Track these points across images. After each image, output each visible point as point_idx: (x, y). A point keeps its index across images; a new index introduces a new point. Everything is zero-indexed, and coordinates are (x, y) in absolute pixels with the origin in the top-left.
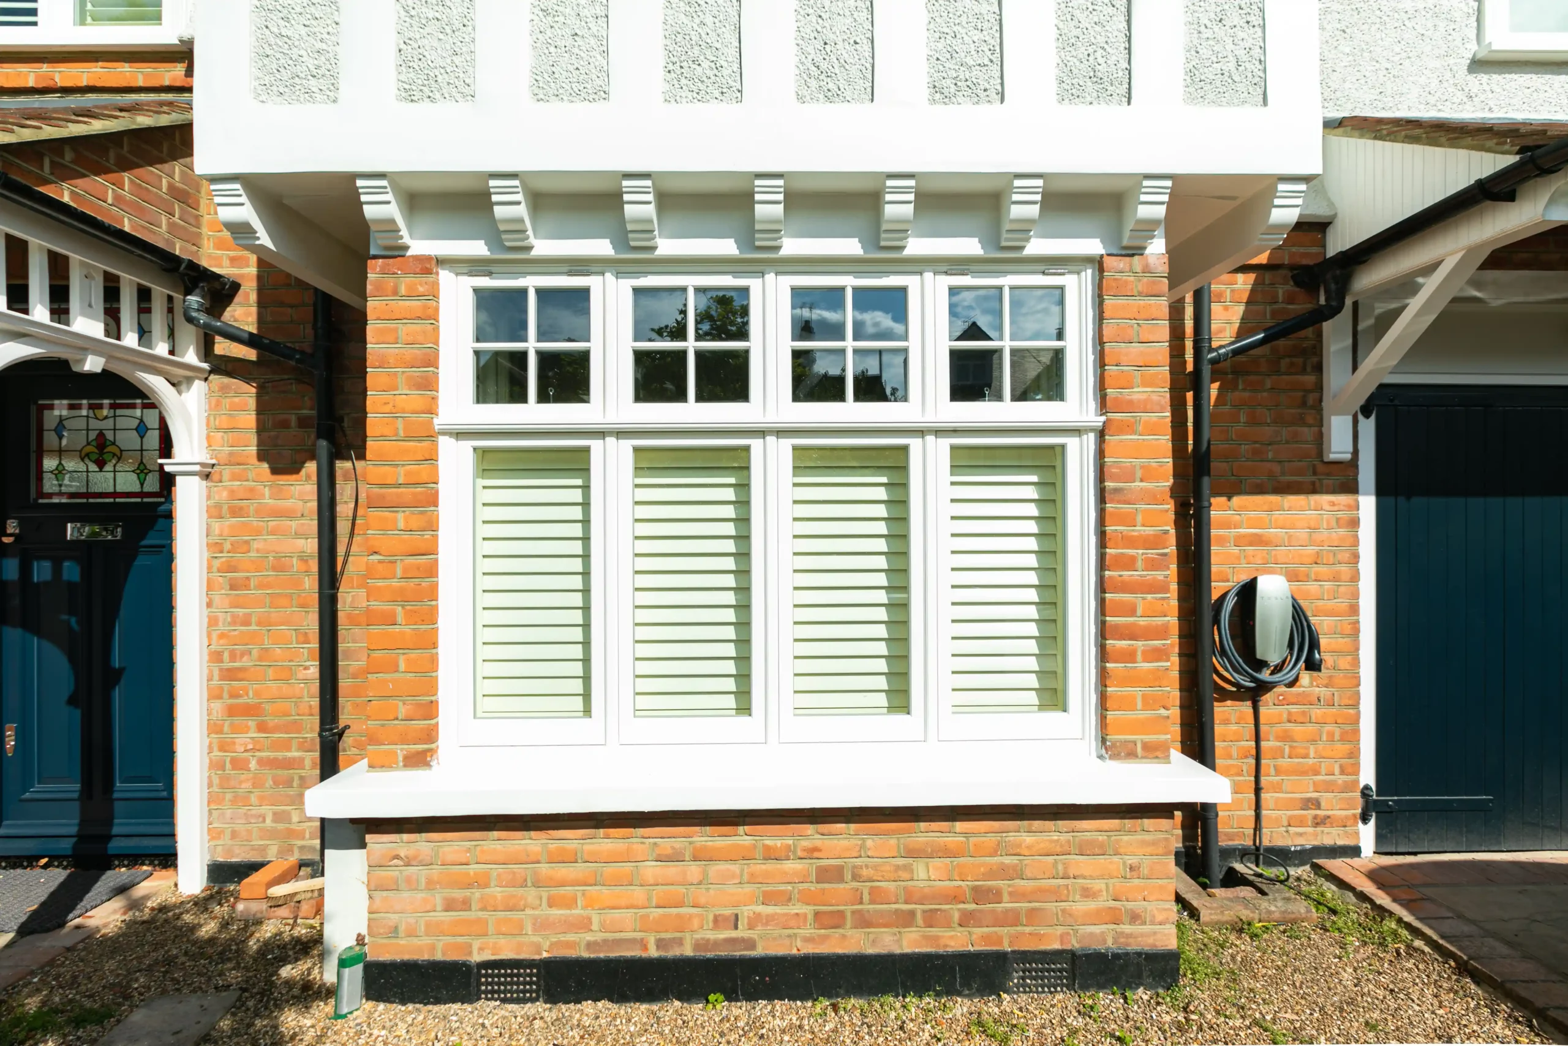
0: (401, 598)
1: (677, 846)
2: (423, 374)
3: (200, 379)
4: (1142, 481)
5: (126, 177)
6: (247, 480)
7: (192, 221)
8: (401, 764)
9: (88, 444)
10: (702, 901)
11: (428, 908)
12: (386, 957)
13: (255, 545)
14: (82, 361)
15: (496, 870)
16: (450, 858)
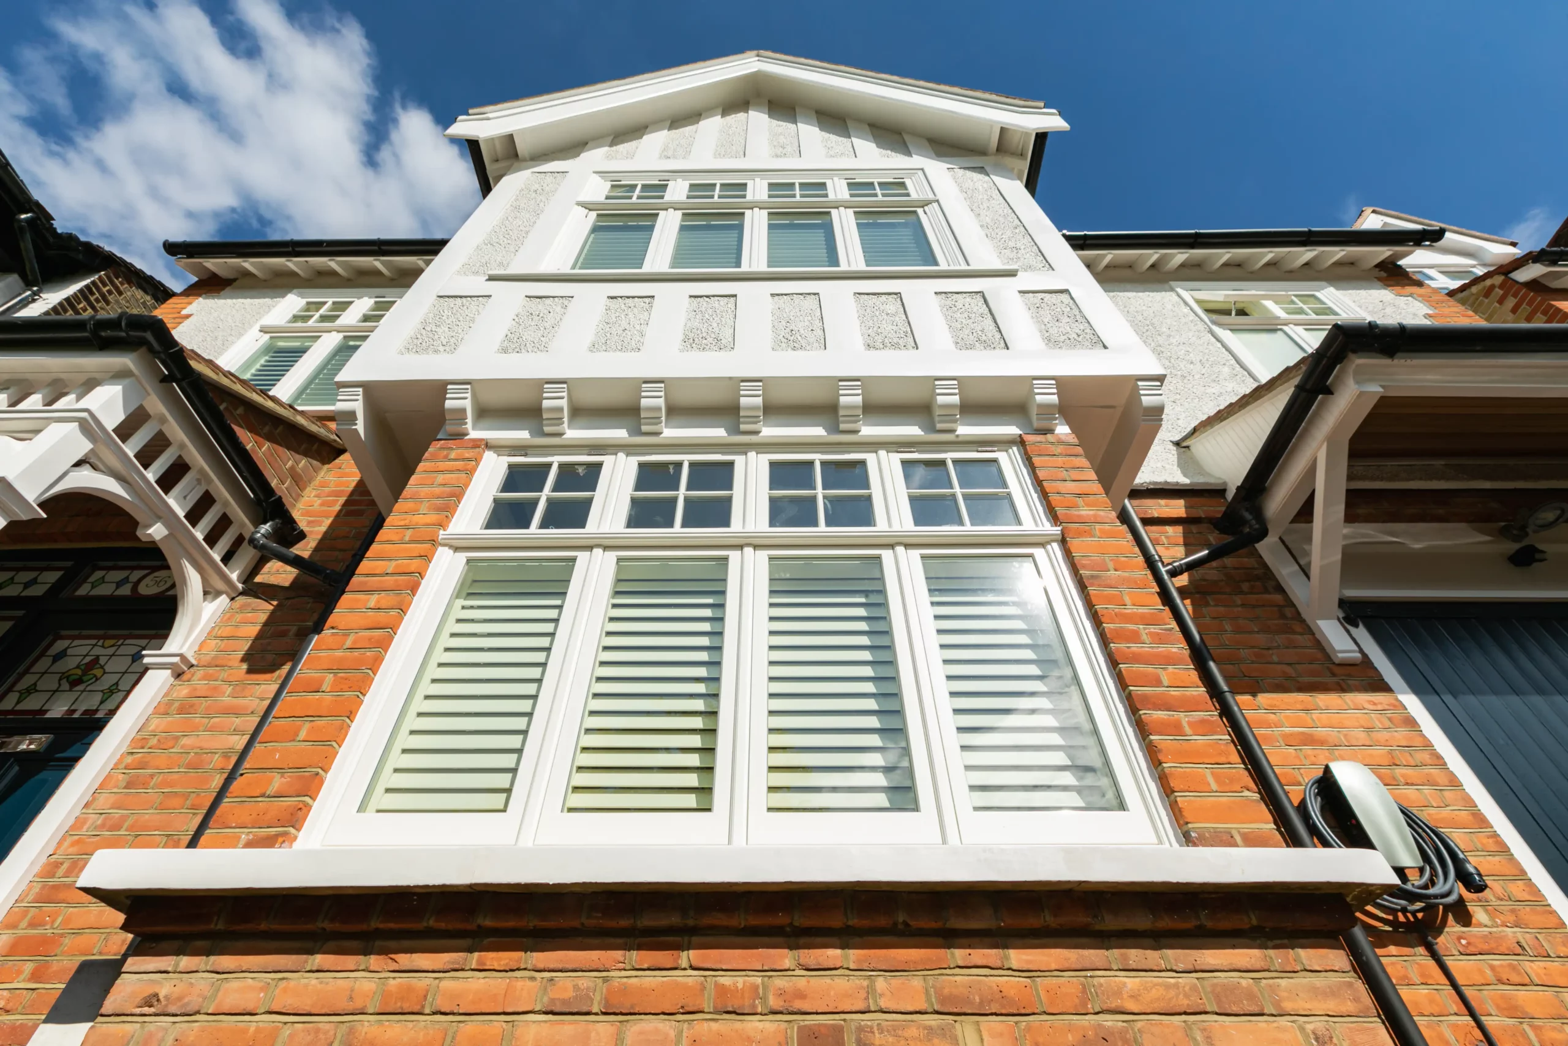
1: (584, 985)
2: (445, 502)
3: (228, 595)
4: (1116, 570)
5: (267, 445)
6: (216, 680)
7: (294, 495)
9: (77, 667)
13: (183, 742)
14: (150, 526)
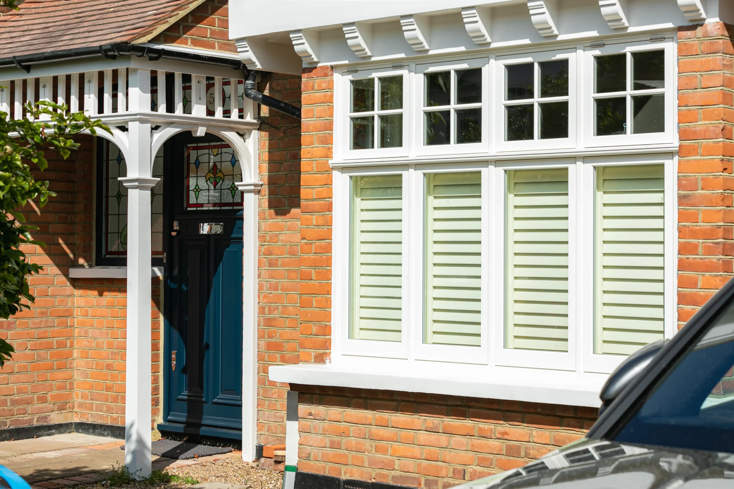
0: (315, 265)
1: (435, 422)
2: (324, 135)
3: (255, 129)
4: (702, 189)
5: (216, 18)
6: (278, 194)
8: (313, 360)
9: (209, 172)
10: (447, 459)
11: (323, 445)
12: (305, 471)
13: (281, 237)
14: (197, 131)
15: (352, 428)
16: (333, 417)
